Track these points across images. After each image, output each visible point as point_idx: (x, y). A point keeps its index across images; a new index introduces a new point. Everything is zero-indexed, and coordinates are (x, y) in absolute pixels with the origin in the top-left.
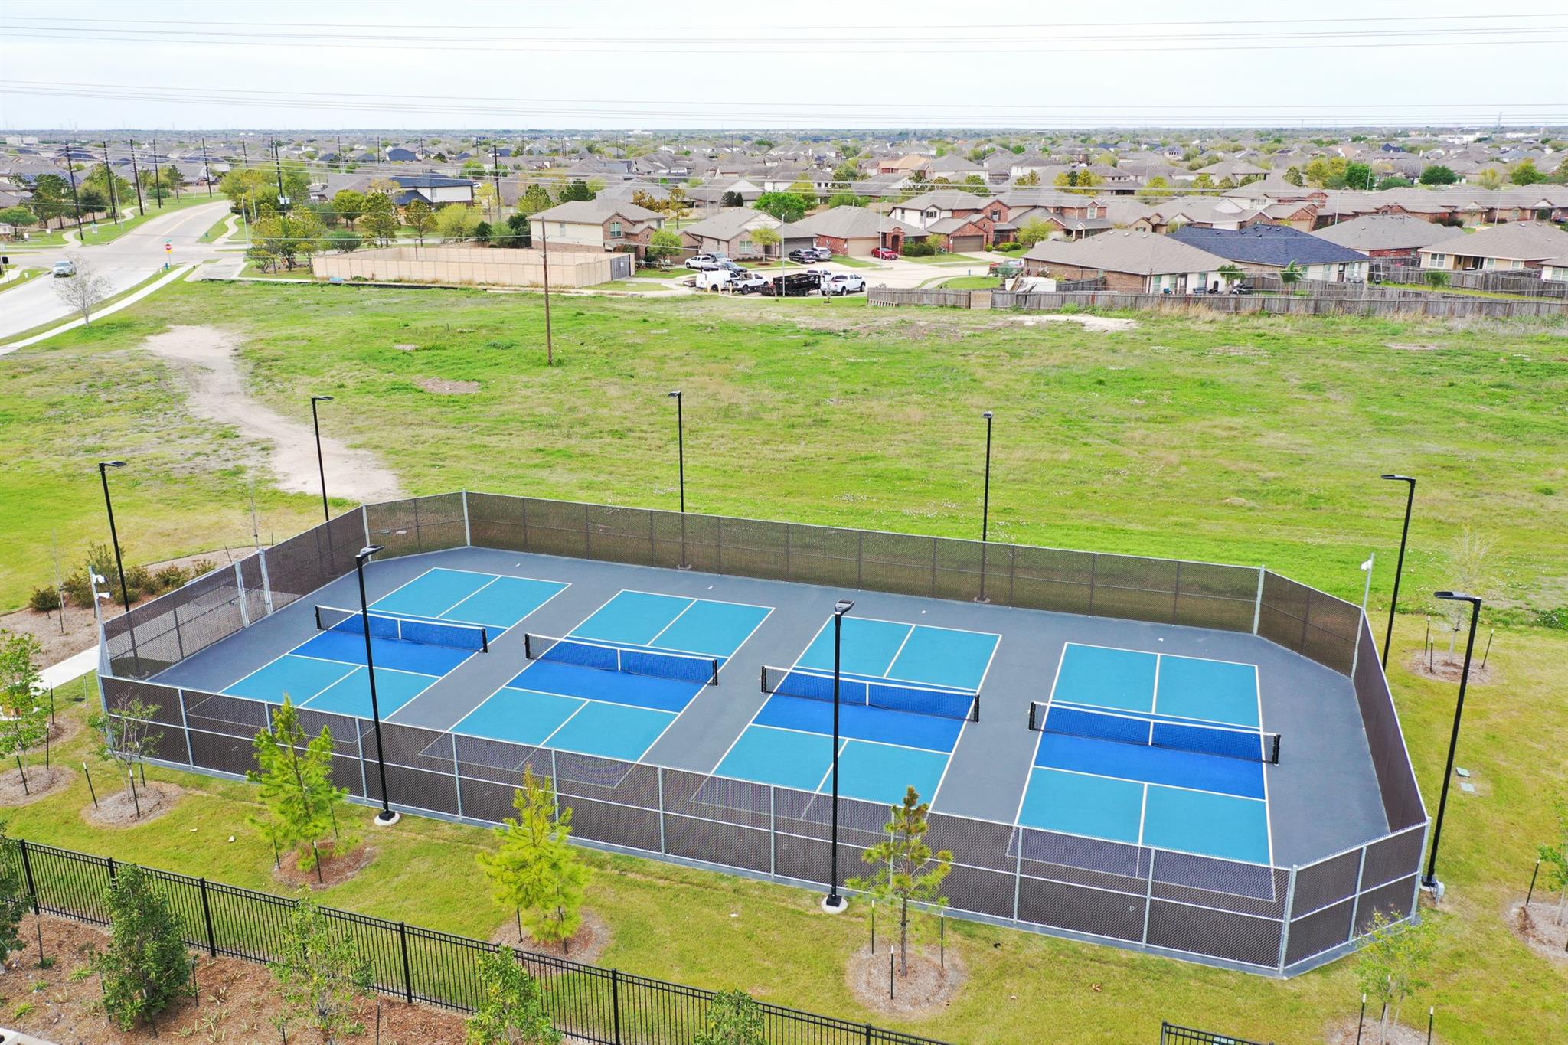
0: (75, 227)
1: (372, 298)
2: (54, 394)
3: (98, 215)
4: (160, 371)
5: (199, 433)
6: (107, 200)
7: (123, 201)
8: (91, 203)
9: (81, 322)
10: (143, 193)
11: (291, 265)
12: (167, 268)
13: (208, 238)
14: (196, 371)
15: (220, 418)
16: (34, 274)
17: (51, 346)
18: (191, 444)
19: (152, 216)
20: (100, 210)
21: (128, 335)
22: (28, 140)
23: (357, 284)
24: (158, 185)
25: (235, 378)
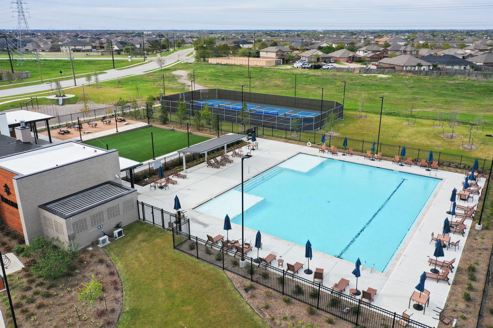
0: (160, 53)
1: (219, 67)
2: (155, 78)
3: (165, 50)
4: (174, 76)
5: (178, 84)
6: (167, 46)
7: (170, 47)
8: (164, 47)
9: (160, 69)
10: (175, 45)
11: (204, 60)
12: (178, 61)
13: (188, 55)
14: (180, 77)
15: (182, 82)
16: (151, 61)
17: (154, 72)
18: (177, 85)
19: (177, 51)
20: (165, 49)
21: (169, 71)
22: (149, 33)
23: (217, 64)
24: (179, 43)
25: (187, 78)
